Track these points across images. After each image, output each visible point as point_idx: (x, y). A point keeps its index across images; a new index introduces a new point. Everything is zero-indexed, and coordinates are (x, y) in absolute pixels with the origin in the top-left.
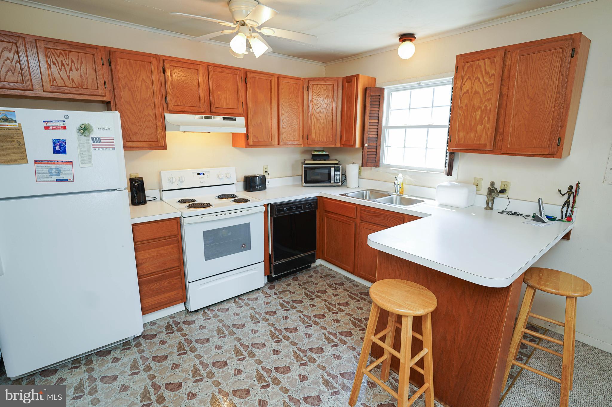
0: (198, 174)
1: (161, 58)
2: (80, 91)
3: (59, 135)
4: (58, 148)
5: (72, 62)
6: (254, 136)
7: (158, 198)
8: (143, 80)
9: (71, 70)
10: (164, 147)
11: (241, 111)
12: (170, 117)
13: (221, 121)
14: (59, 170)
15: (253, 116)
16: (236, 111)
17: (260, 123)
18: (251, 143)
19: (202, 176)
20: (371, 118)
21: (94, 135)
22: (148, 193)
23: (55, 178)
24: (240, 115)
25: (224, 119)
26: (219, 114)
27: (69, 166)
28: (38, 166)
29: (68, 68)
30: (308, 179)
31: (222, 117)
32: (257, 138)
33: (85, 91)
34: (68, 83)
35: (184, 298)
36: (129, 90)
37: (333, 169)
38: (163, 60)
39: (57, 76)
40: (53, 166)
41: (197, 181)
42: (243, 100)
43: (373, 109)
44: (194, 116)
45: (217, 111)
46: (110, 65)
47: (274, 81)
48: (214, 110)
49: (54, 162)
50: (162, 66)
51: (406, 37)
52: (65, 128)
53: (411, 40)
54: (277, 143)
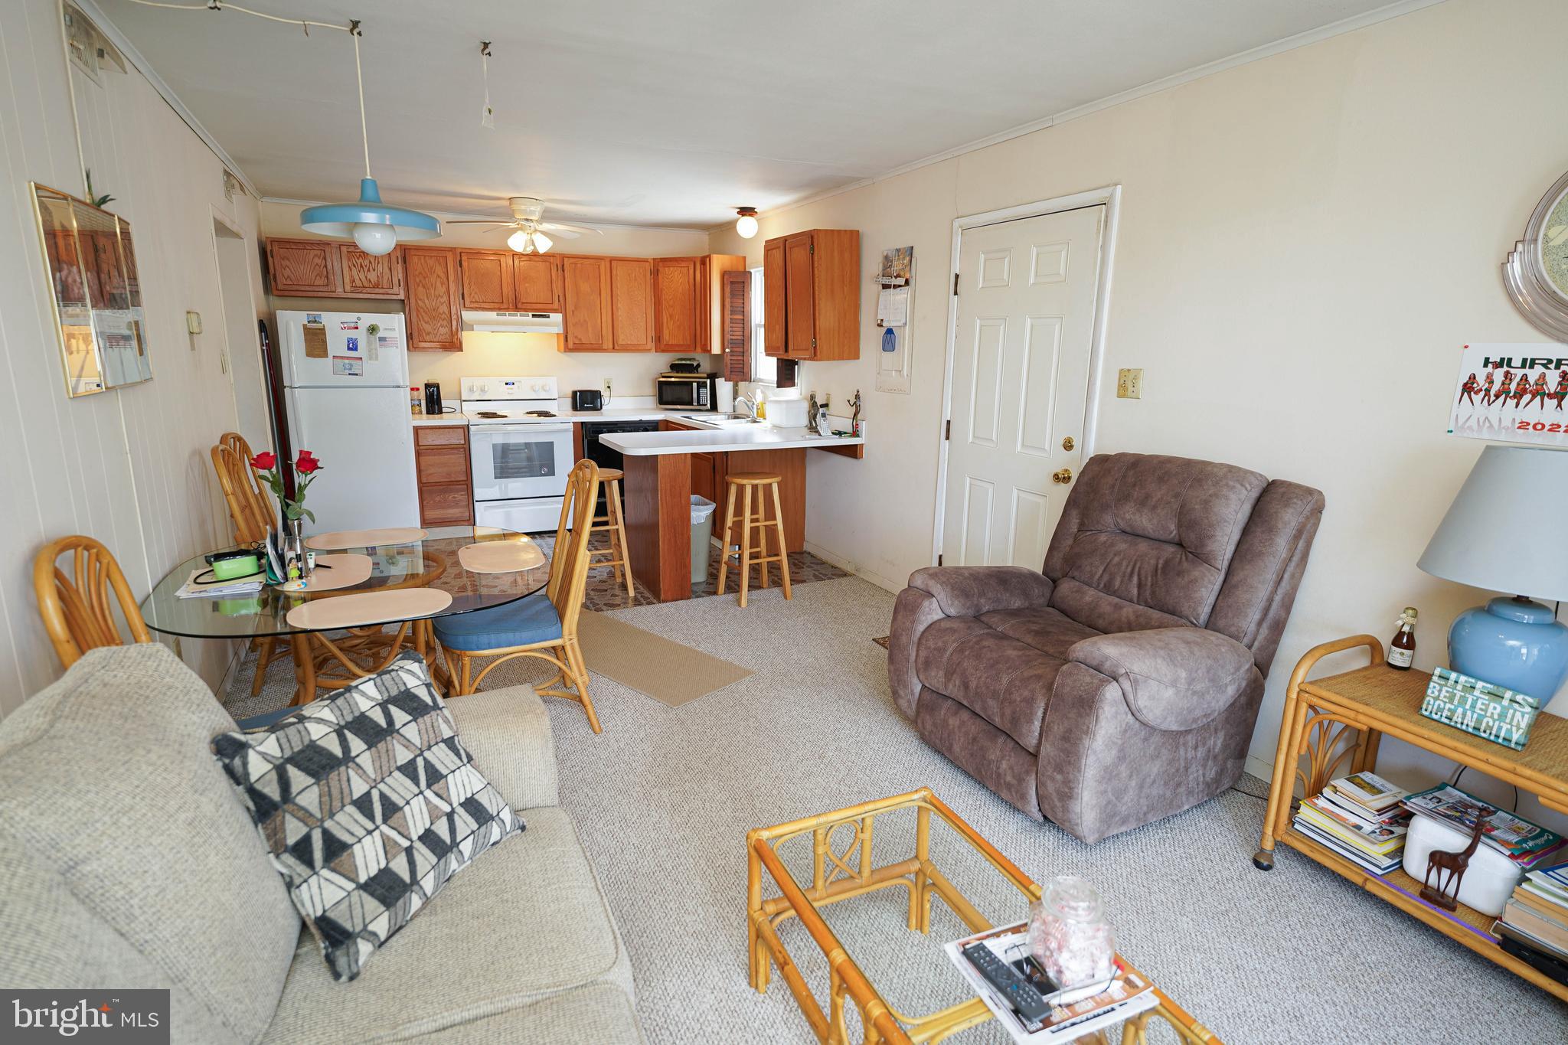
0: (507, 384)
1: (458, 251)
2: (377, 290)
3: (353, 334)
4: (351, 346)
5: (370, 262)
6: (576, 337)
7: (459, 410)
8: (438, 276)
9: (369, 270)
10: (460, 349)
11: (556, 305)
12: (468, 316)
13: (529, 318)
14: (351, 365)
15: (573, 312)
16: (550, 306)
17: (585, 321)
18: (571, 345)
19: (512, 386)
20: (732, 312)
21: (381, 334)
22: (444, 403)
23: (348, 372)
24: (555, 311)
25: (534, 316)
26: (526, 310)
27: (359, 362)
28: (336, 360)
29: (366, 270)
30: (665, 399)
31: (530, 314)
32: (580, 340)
33: (381, 291)
34: (366, 284)
35: (472, 521)
36: (424, 287)
37: (695, 385)
38: (461, 253)
39: (356, 278)
40: (347, 361)
41: (504, 392)
42: (558, 291)
43: (735, 300)
44: (495, 313)
45: (524, 306)
46: (405, 262)
47: (604, 266)
48: (520, 306)
49: (348, 358)
50: (459, 259)
51: (745, 211)
52: (357, 328)
53: (751, 215)
54: (611, 347)
